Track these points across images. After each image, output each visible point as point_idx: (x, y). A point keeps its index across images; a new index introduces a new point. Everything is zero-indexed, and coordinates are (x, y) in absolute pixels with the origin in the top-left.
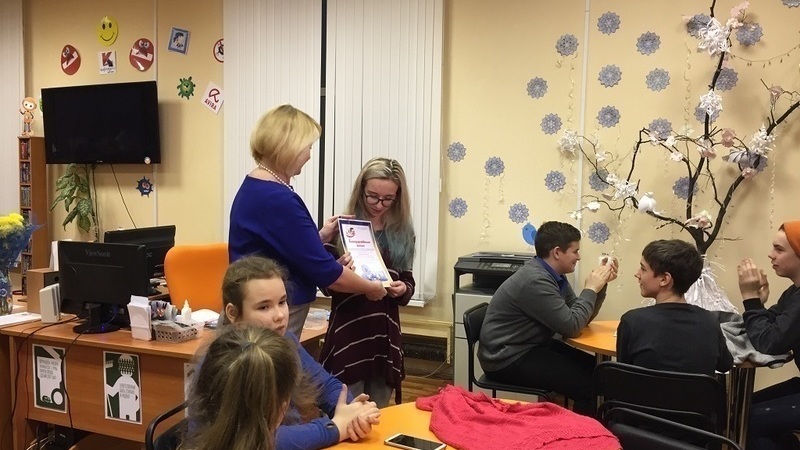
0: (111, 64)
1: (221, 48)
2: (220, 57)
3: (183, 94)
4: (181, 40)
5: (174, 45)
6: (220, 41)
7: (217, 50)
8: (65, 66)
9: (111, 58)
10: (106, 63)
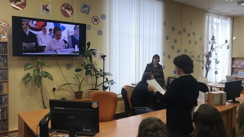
10: (45, 9)
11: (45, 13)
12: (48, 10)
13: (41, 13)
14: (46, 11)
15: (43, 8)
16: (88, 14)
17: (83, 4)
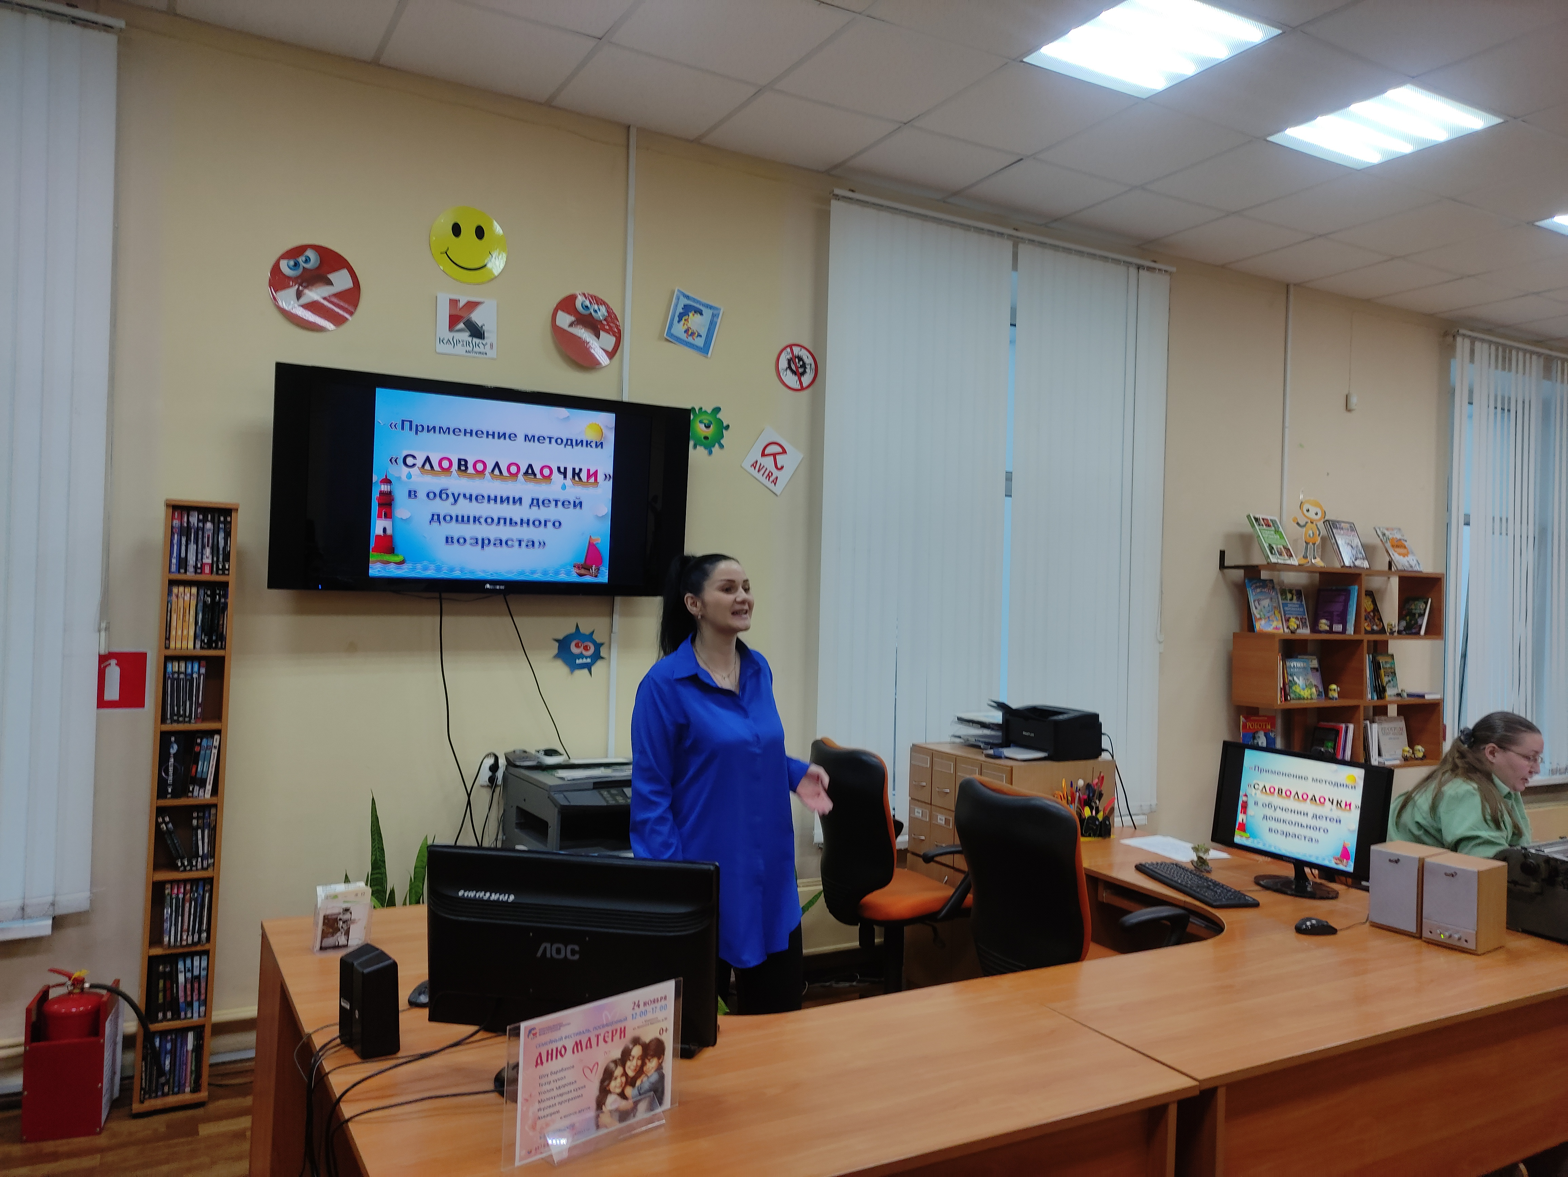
1: (794, 361)
2: (789, 378)
4: (695, 322)
6: (790, 346)
7: (783, 364)
8: (288, 299)
9: (477, 317)
10: (461, 325)
11: (460, 350)
12: (477, 332)
13: (441, 348)
14: (465, 336)
15: (454, 321)
16: (704, 350)
17: (682, 297)
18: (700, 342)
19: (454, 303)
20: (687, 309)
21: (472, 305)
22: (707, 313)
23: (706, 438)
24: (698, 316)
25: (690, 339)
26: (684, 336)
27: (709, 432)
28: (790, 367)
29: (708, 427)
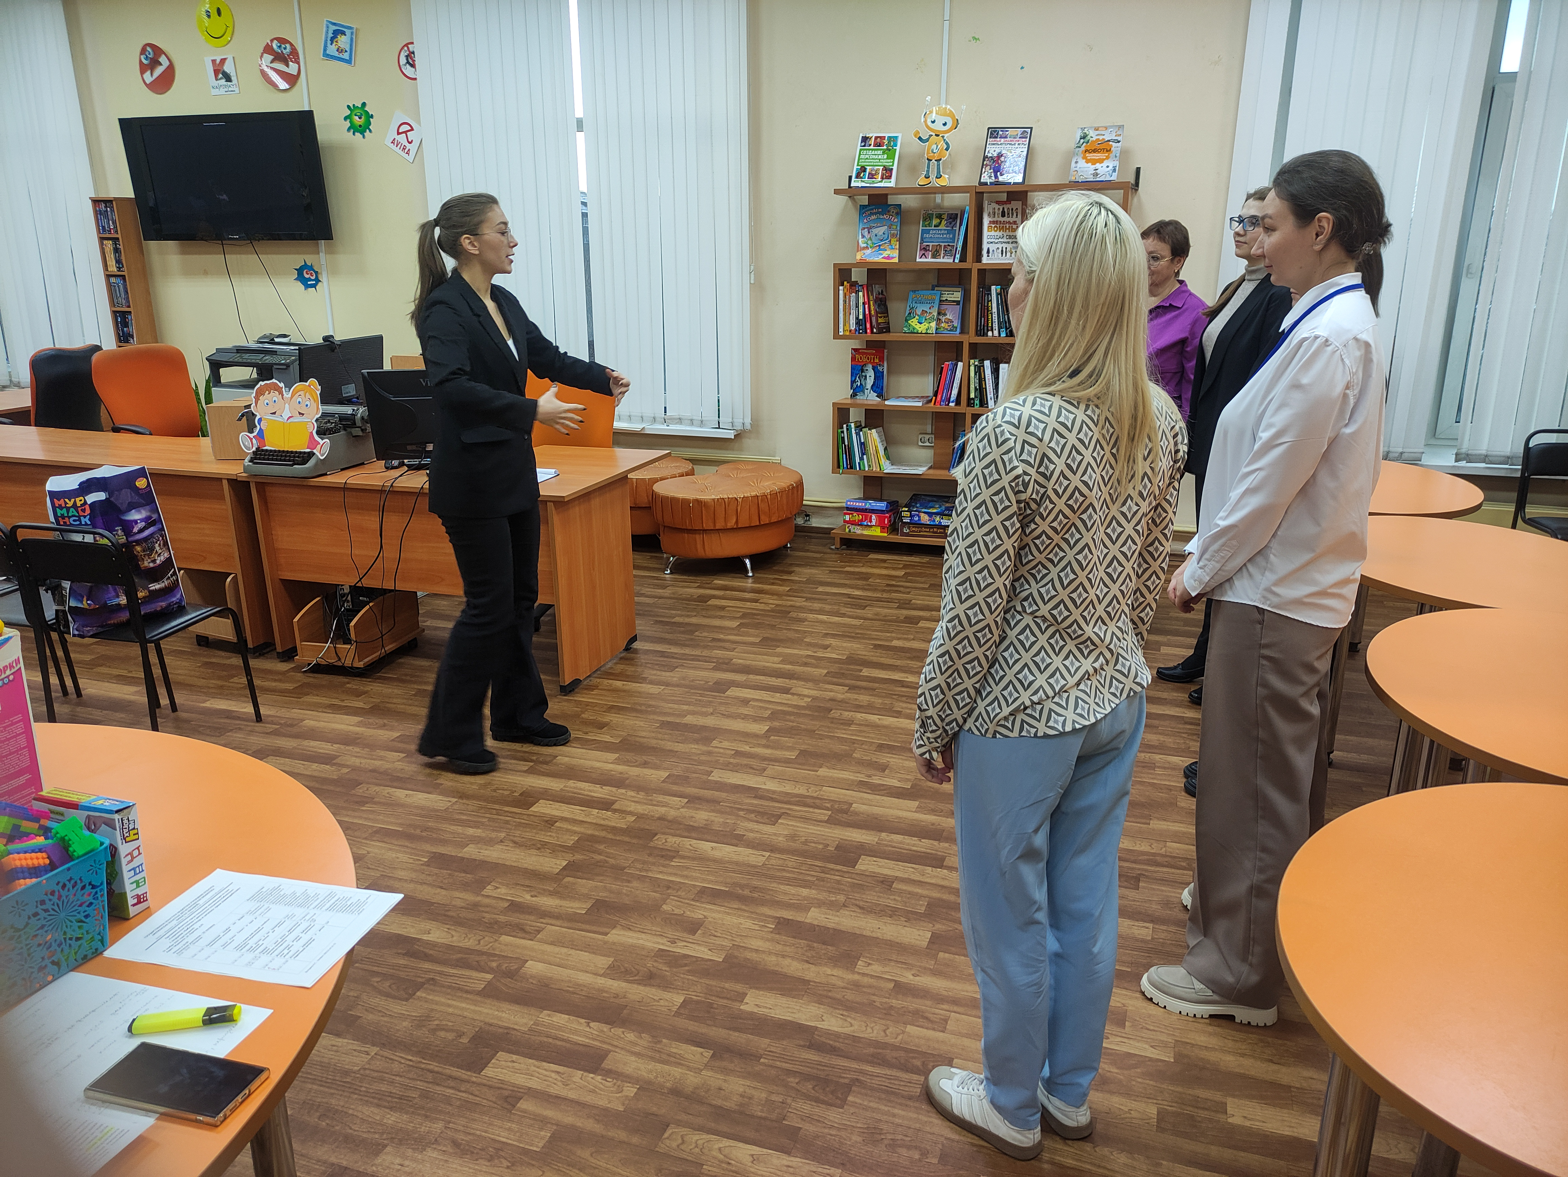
0: (228, 78)
1: (410, 56)
2: (408, 70)
3: (353, 129)
4: (343, 41)
5: (332, 50)
6: (406, 45)
7: (403, 60)
8: (148, 77)
9: (228, 68)
10: (221, 76)
11: (222, 91)
13: (215, 92)
14: (223, 82)
15: (216, 72)
16: (350, 62)
17: (330, 25)
18: (346, 56)
19: (214, 61)
20: (337, 33)
21: (223, 61)
22: (348, 32)
23: (360, 126)
24: (343, 36)
25: (341, 56)
26: (336, 54)
27: (361, 122)
28: (408, 62)
29: (360, 118)
